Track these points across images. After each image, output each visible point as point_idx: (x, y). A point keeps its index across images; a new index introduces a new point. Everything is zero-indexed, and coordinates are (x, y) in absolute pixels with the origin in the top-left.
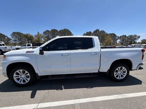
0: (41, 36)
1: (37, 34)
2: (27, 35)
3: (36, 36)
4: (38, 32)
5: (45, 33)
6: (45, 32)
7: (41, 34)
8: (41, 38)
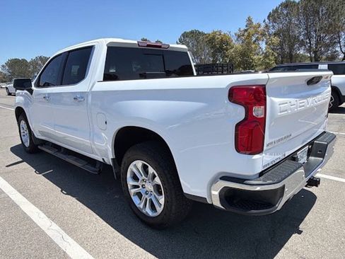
0: (257, 32)
1: (243, 28)
2: (213, 38)
3: (239, 36)
4: (249, 20)
5: (274, 16)
6: (276, 11)
7: (259, 26)
8: (257, 39)
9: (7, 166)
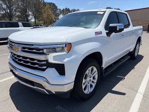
9: (124, 94)
